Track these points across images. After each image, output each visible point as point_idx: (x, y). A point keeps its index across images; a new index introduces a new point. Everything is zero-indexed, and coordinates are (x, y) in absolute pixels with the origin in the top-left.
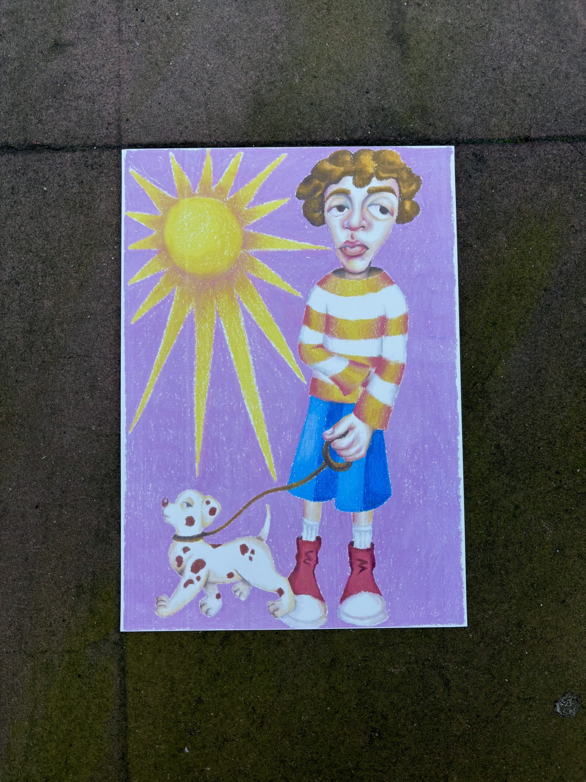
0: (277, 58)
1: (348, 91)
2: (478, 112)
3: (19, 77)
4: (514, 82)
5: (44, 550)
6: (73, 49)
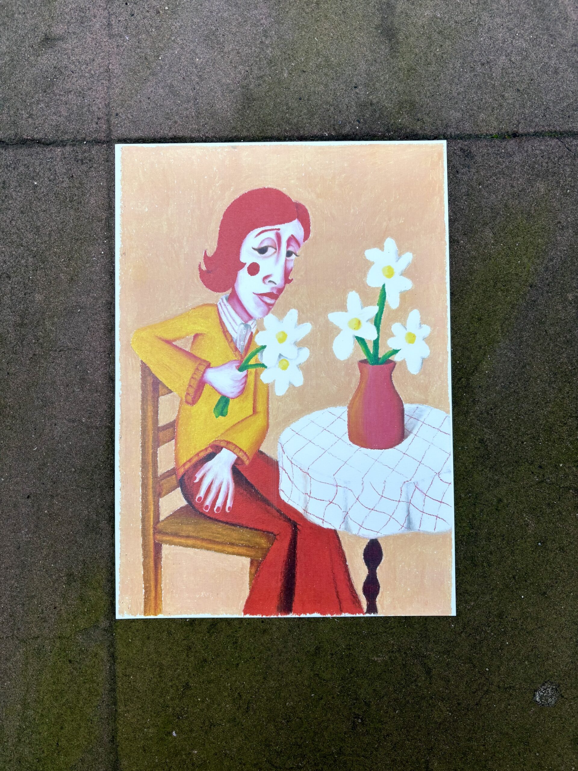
0: (266, 52)
1: (337, 86)
2: (466, 107)
3: (10, 72)
4: (503, 77)
5: (35, 539)
6: (63, 44)
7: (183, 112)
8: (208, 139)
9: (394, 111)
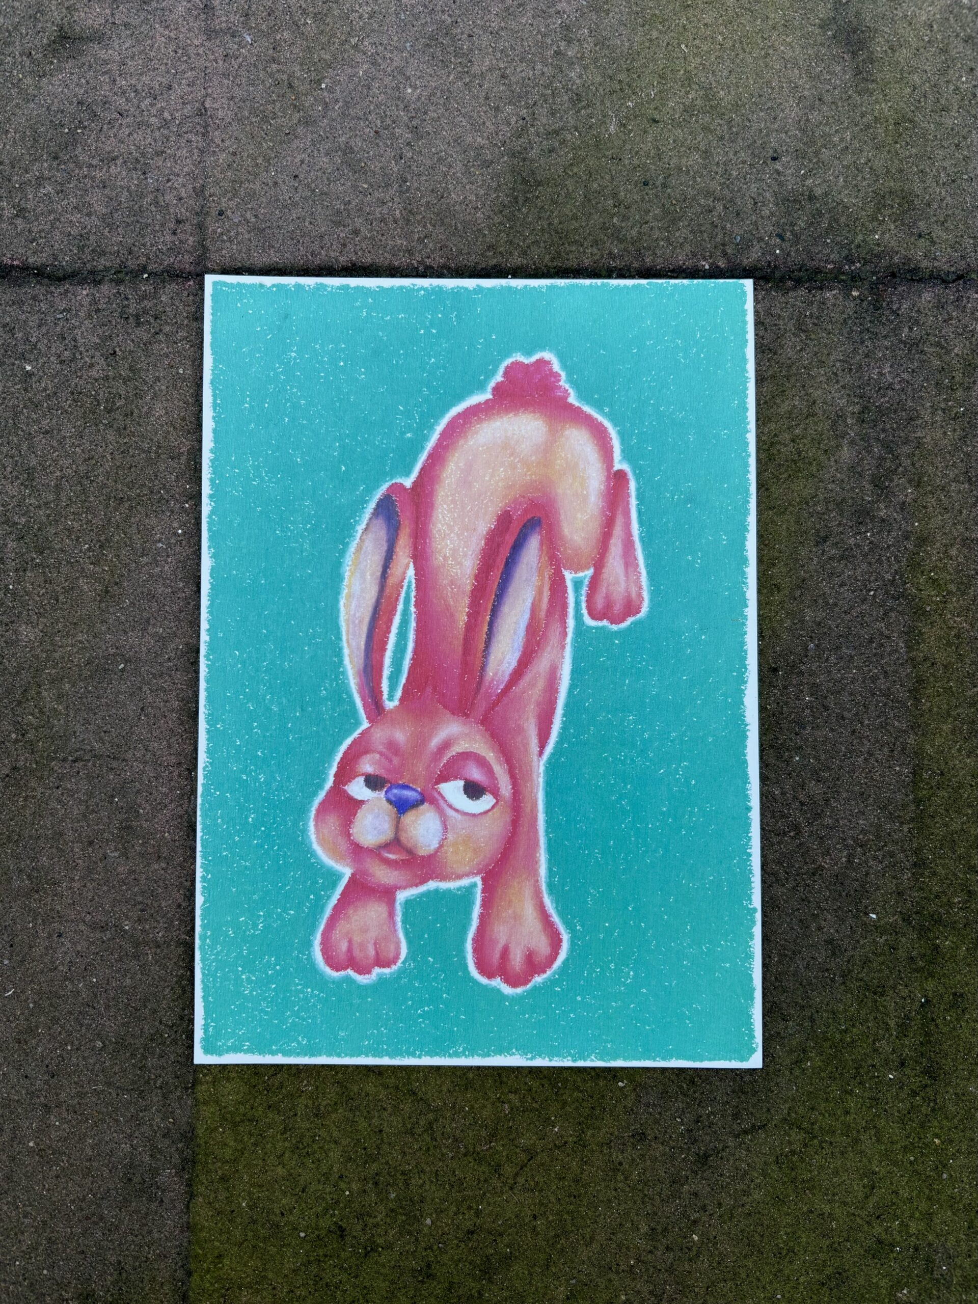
7: (375, 210)
8: (431, 270)
9: (864, 213)
